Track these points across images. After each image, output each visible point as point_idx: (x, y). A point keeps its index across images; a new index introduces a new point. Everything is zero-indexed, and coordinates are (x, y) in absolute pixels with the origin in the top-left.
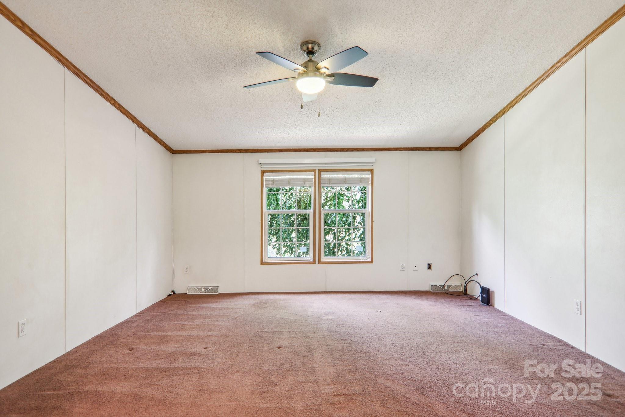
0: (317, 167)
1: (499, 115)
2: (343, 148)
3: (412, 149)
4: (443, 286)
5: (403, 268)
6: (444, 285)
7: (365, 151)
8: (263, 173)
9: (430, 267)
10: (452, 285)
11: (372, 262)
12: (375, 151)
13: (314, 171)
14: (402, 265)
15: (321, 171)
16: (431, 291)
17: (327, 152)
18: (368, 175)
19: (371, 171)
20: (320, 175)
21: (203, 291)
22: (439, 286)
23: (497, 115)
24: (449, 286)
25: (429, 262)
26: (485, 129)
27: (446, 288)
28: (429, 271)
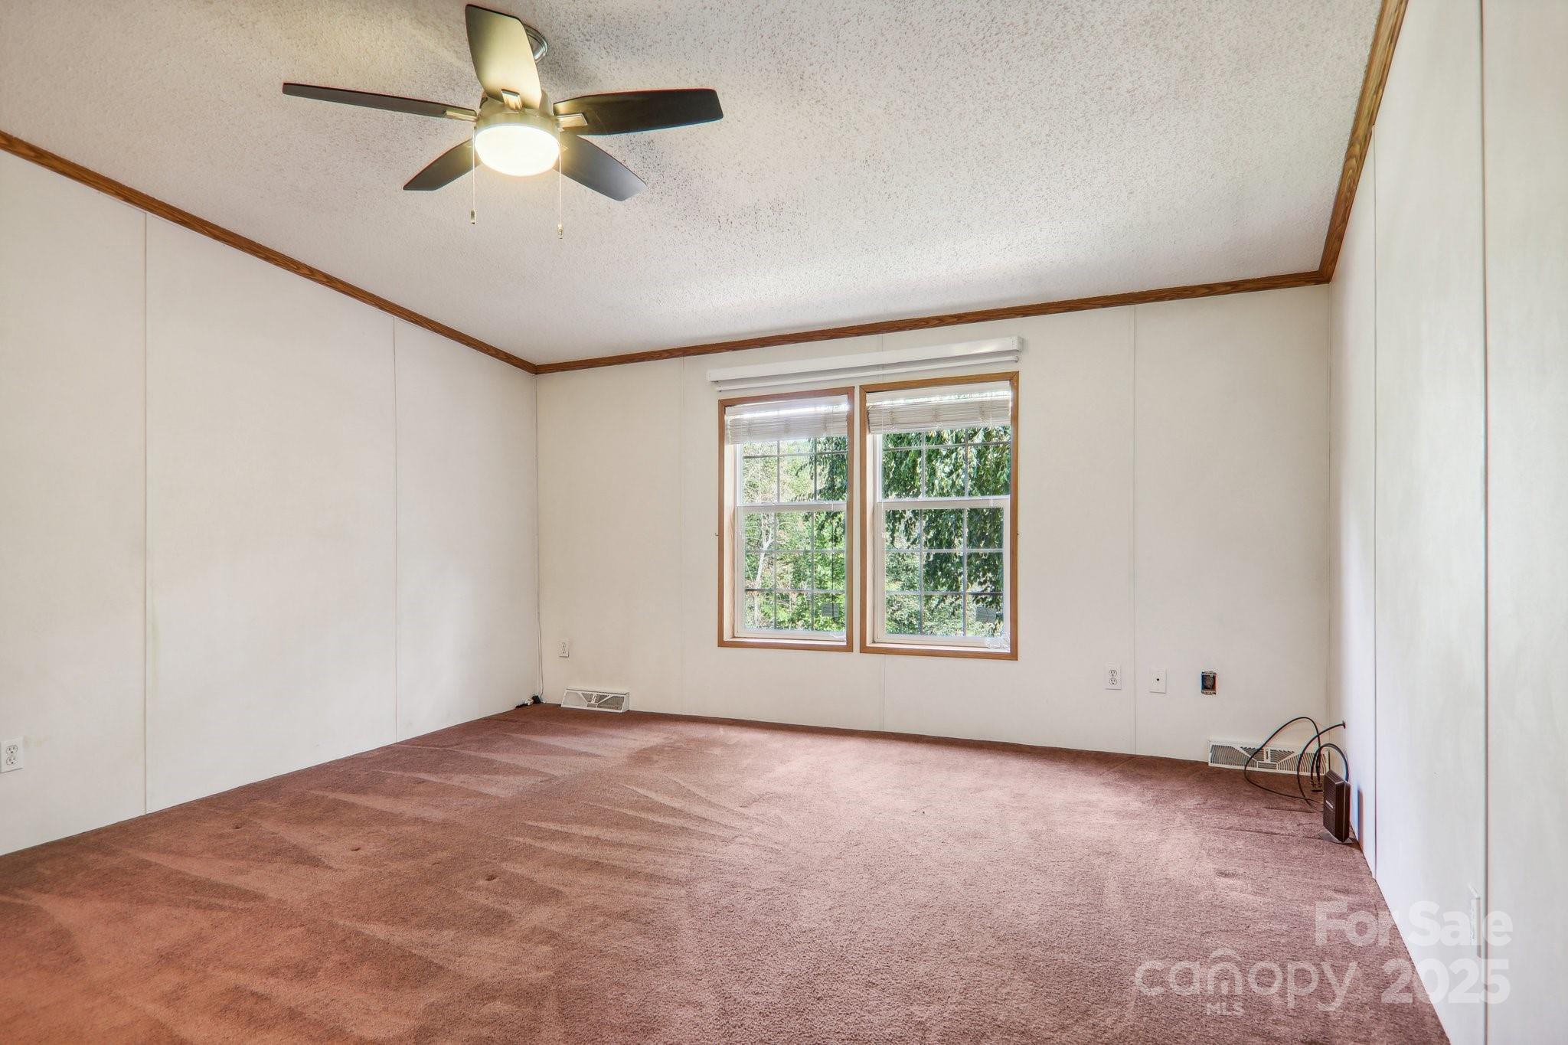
0: (857, 380)
1: (1361, 132)
2: (925, 319)
3: (1146, 298)
4: (1257, 753)
5: (1113, 681)
6: (1261, 749)
7: (994, 319)
8: (724, 405)
9: (1209, 683)
10: (1290, 753)
11: (1013, 655)
12: (1025, 315)
13: (848, 391)
14: (1113, 672)
15: (867, 390)
16: (1210, 765)
17: (882, 333)
18: (1002, 393)
19: (1013, 378)
20: (863, 400)
21: (593, 702)
22: (1243, 751)
23: (1354, 131)
24: (1278, 755)
25: (1207, 669)
26: (1352, 191)
27: (1268, 761)
28: (1208, 699)
